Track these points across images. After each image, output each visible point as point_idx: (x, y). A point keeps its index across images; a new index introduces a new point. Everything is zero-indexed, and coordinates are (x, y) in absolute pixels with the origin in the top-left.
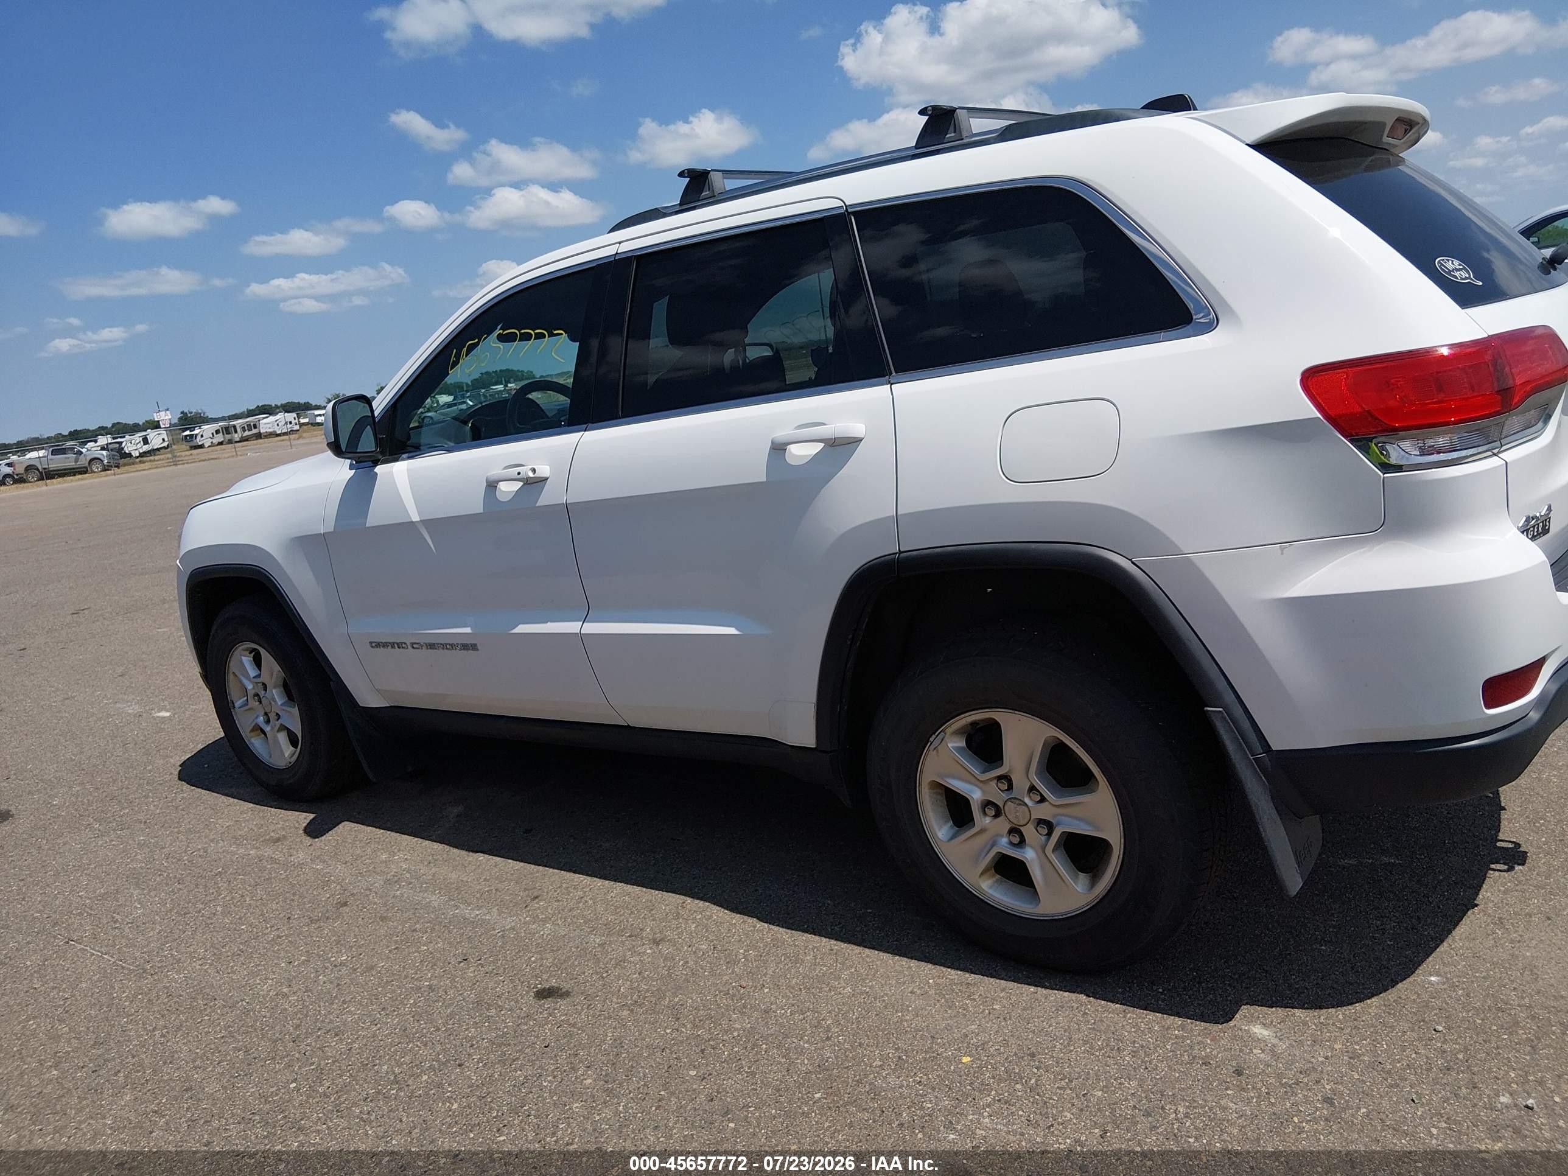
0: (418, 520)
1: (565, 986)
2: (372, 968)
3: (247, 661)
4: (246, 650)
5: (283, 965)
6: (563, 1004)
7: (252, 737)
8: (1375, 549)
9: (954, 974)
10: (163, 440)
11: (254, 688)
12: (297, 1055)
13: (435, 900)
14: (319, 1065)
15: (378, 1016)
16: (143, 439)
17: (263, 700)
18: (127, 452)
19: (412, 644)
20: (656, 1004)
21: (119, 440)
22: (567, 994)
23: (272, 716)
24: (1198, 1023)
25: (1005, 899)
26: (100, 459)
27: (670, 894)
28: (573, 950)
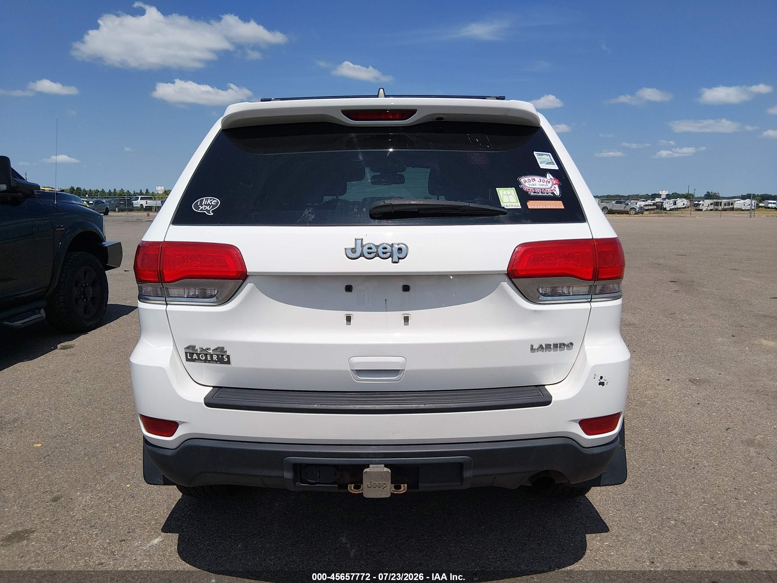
10: (684, 204)
16: (674, 202)
18: (664, 207)
21: (663, 201)
26: (635, 209)
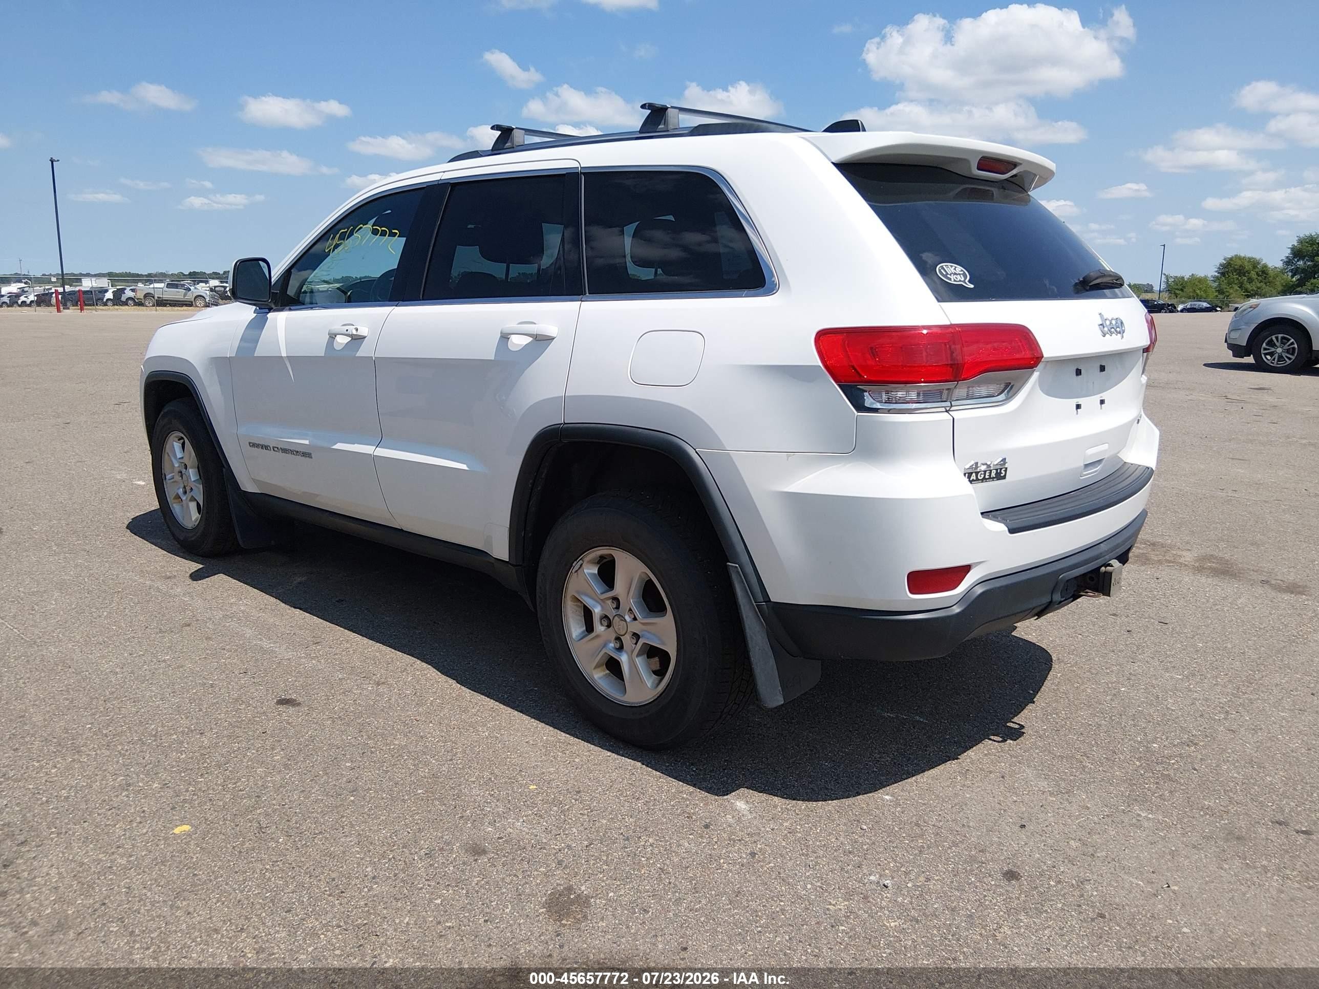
0: (285, 355)
1: (300, 699)
2: (182, 667)
3: (177, 446)
4: (176, 437)
5: (126, 655)
6: (291, 710)
7: (175, 503)
8: (847, 466)
9: (563, 736)
11: (179, 467)
12: (102, 709)
13: (249, 633)
14: (113, 717)
15: (168, 696)
17: (184, 476)
19: (273, 448)
20: (352, 720)
21: (225, 285)
22: (299, 704)
23: (188, 489)
24: (703, 792)
25: (605, 686)
26: (204, 297)
27: (409, 656)
28: (321, 679)
